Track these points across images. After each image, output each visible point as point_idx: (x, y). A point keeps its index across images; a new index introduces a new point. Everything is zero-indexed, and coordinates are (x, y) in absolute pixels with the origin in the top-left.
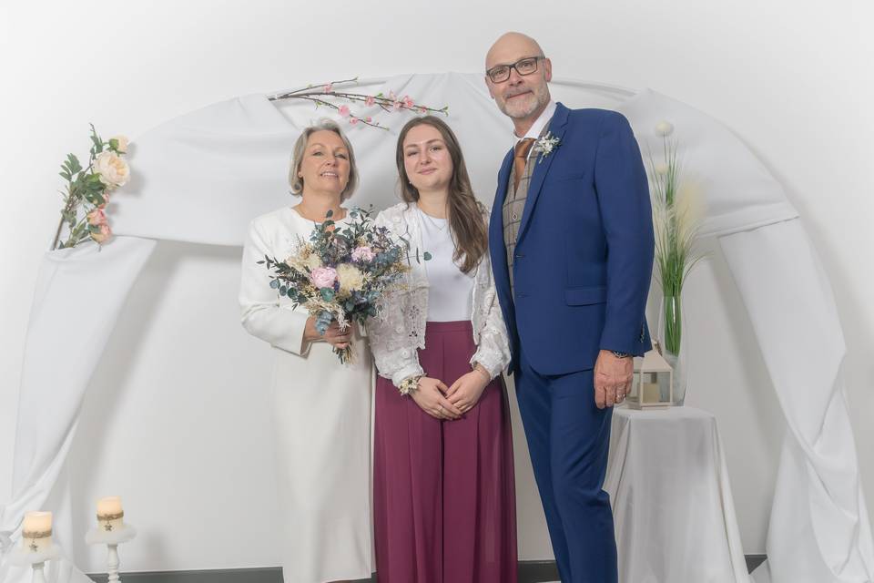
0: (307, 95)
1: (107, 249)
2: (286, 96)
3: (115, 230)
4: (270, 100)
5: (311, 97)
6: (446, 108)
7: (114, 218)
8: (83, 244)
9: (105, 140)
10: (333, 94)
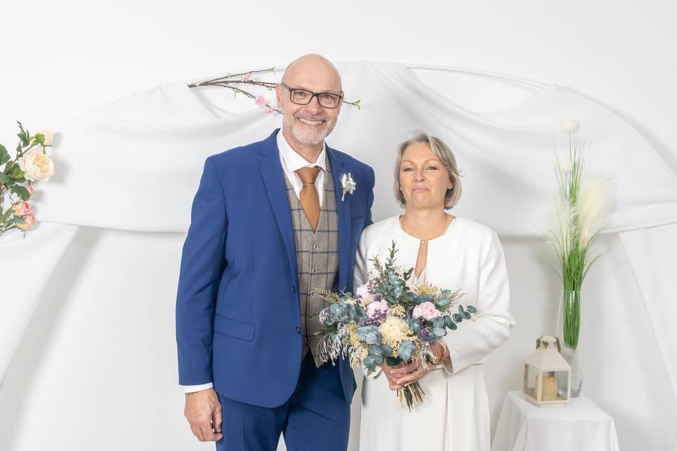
0: (227, 82)
1: (32, 235)
2: (206, 84)
3: (38, 217)
4: (190, 86)
5: (230, 84)
6: (359, 102)
7: (38, 205)
8: (9, 231)
9: (32, 135)
10: (251, 82)
